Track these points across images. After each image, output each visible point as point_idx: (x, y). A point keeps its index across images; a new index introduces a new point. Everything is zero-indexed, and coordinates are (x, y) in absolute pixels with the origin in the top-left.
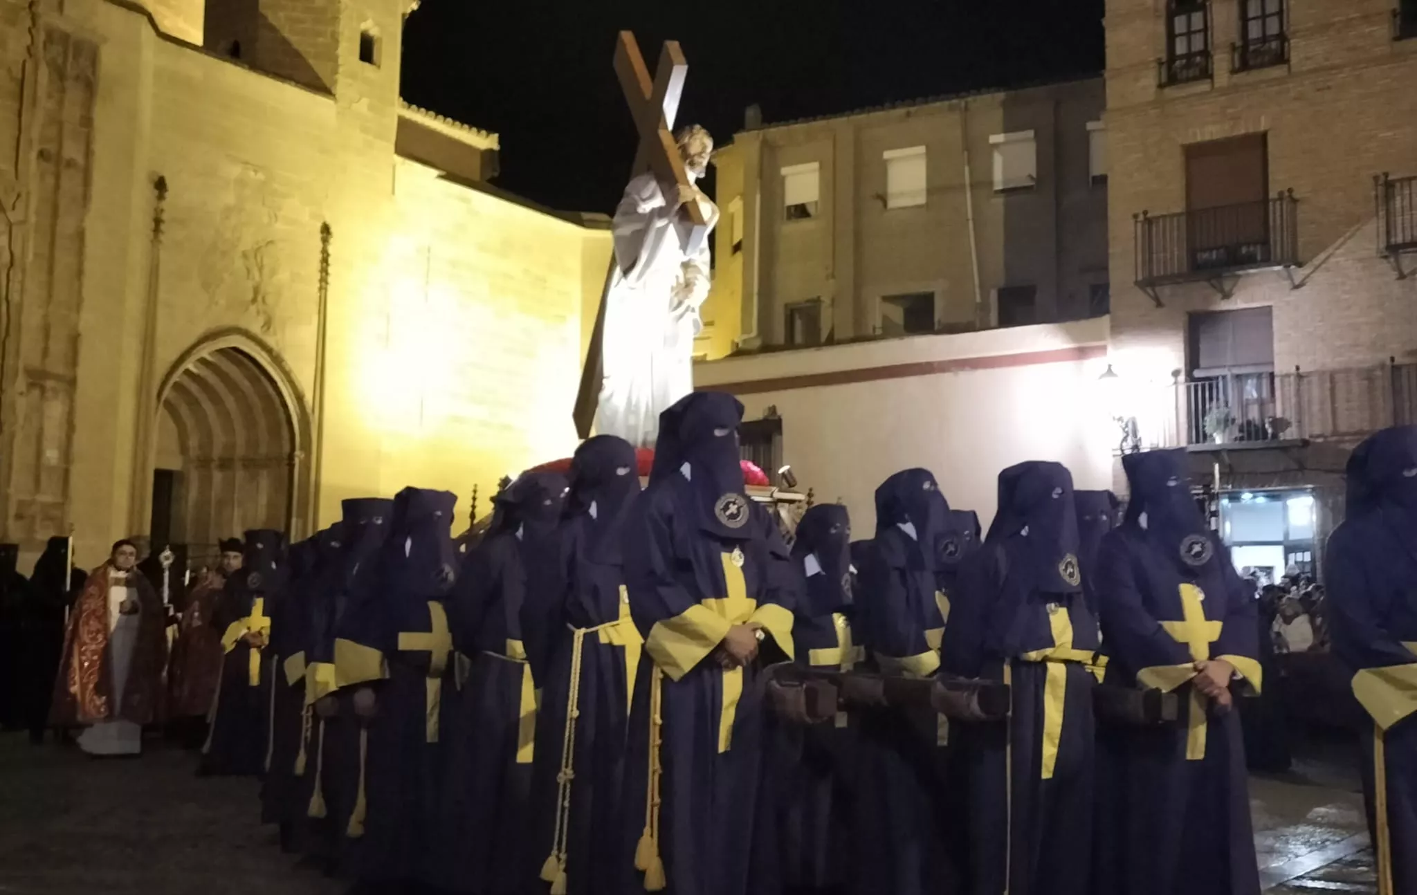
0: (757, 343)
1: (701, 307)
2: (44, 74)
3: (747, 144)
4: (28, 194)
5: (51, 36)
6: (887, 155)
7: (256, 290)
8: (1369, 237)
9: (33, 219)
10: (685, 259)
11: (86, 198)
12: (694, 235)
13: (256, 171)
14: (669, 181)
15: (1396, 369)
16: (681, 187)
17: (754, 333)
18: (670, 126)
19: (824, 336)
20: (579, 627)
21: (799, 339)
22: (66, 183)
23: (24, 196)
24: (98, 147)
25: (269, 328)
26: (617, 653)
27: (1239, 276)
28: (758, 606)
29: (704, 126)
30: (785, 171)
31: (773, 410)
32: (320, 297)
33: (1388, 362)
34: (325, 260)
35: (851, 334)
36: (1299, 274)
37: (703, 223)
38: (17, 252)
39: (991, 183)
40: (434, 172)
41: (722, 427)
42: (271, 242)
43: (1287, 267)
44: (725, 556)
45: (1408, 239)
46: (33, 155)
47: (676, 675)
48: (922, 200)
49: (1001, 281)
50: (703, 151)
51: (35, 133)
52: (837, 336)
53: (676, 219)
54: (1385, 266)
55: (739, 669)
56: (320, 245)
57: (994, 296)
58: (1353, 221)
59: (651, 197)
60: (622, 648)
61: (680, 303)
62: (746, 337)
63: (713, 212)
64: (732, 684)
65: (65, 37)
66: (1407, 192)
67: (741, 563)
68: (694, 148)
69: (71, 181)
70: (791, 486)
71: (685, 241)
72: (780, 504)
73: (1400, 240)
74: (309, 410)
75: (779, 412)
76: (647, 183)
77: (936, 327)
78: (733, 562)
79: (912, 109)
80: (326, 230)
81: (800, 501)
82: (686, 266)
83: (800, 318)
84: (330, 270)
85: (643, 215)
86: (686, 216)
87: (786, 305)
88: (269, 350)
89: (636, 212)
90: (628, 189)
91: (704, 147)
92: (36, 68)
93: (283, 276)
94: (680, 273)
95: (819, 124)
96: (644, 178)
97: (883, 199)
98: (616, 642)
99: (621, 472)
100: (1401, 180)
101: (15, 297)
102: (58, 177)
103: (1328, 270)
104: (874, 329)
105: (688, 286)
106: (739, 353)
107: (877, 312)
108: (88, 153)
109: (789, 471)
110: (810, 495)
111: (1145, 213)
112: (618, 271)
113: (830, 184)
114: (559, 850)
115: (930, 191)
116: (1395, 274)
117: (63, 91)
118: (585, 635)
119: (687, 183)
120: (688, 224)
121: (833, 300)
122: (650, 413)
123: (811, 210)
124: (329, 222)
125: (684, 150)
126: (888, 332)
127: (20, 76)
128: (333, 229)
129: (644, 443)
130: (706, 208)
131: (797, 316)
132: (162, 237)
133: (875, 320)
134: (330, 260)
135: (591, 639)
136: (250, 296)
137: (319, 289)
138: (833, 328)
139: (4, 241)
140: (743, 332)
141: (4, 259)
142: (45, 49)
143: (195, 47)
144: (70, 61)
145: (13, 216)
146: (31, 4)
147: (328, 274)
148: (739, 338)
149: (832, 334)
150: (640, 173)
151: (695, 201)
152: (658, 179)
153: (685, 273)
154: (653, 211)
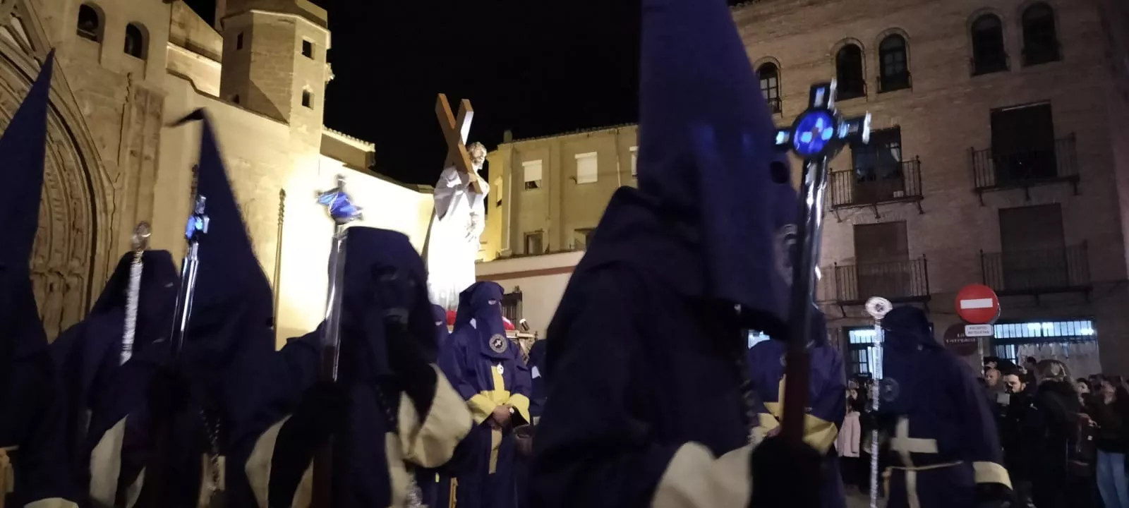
0: (510, 253)
1: (480, 236)
2: (134, 111)
3: (505, 150)
4: (124, 174)
5: (139, 92)
6: (577, 156)
9: (126, 186)
10: (472, 211)
11: (155, 175)
12: (476, 199)
13: (246, 162)
14: (463, 170)
15: (837, 268)
16: (470, 174)
17: (508, 247)
19: (544, 250)
21: (531, 251)
22: (144, 169)
23: (122, 174)
24: (162, 149)
28: (511, 395)
29: (482, 143)
30: (524, 164)
31: (517, 288)
32: (279, 229)
33: (834, 265)
34: (282, 209)
35: (557, 249)
37: (482, 193)
38: (117, 205)
39: (630, 171)
40: (342, 163)
41: (493, 299)
42: (253, 199)
44: (493, 368)
45: (842, 203)
46: (128, 153)
48: (595, 180)
50: (482, 156)
52: (551, 249)
53: (467, 191)
55: (500, 429)
56: (279, 201)
59: (454, 179)
61: (469, 234)
62: (503, 250)
63: (487, 187)
64: (496, 437)
65: (146, 92)
66: (842, 178)
67: (502, 372)
68: (477, 154)
69: (147, 167)
70: (526, 329)
71: (472, 201)
73: (839, 202)
75: (521, 289)
76: (452, 172)
78: (498, 371)
79: (591, 133)
80: (283, 193)
81: (531, 338)
82: (472, 214)
83: (532, 239)
84: (284, 214)
85: (450, 189)
86: (473, 189)
87: (525, 234)
89: (447, 187)
90: (442, 175)
91: (482, 153)
92: (130, 108)
93: (260, 217)
94: (469, 218)
95: (543, 140)
96: (450, 169)
97: (575, 179)
99: (438, 324)
100: (839, 172)
101: (115, 227)
102: (140, 165)
104: (571, 246)
105: (473, 225)
106: (499, 258)
107: (572, 237)
108: (157, 153)
109: (525, 322)
110: (536, 335)
112: (436, 218)
113: (547, 170)
115: (600, 175)
116: (836, 220)
117: (144, 120)
119: (473, 172)
120: (474, 193)
121: (549, 231)
123: (538, 184)
124: (284, 189)
125: (471, 155)
126: (578, 248)
127: (121, 112)
128: (286, 193)
129: (449, 307)
130: (483, 185)
131: (530, 239)
133: (571, 241)
134: (285, 209)
137: (279, 224)
138: (549, 245)
139: (109, 198)
140: (502, 248)
141: (111, 207)
142: (135, 98)
143: (215, 98)
144: (148, 104)
145: (116, 185)
146: (129, 74)
147: (283, 216)
148: (500, 250)
149: (548, 248)
150: (449, 167)
151: (477, 182)
152: (458, 170)
153: (471, 218)
154: (455, 186)
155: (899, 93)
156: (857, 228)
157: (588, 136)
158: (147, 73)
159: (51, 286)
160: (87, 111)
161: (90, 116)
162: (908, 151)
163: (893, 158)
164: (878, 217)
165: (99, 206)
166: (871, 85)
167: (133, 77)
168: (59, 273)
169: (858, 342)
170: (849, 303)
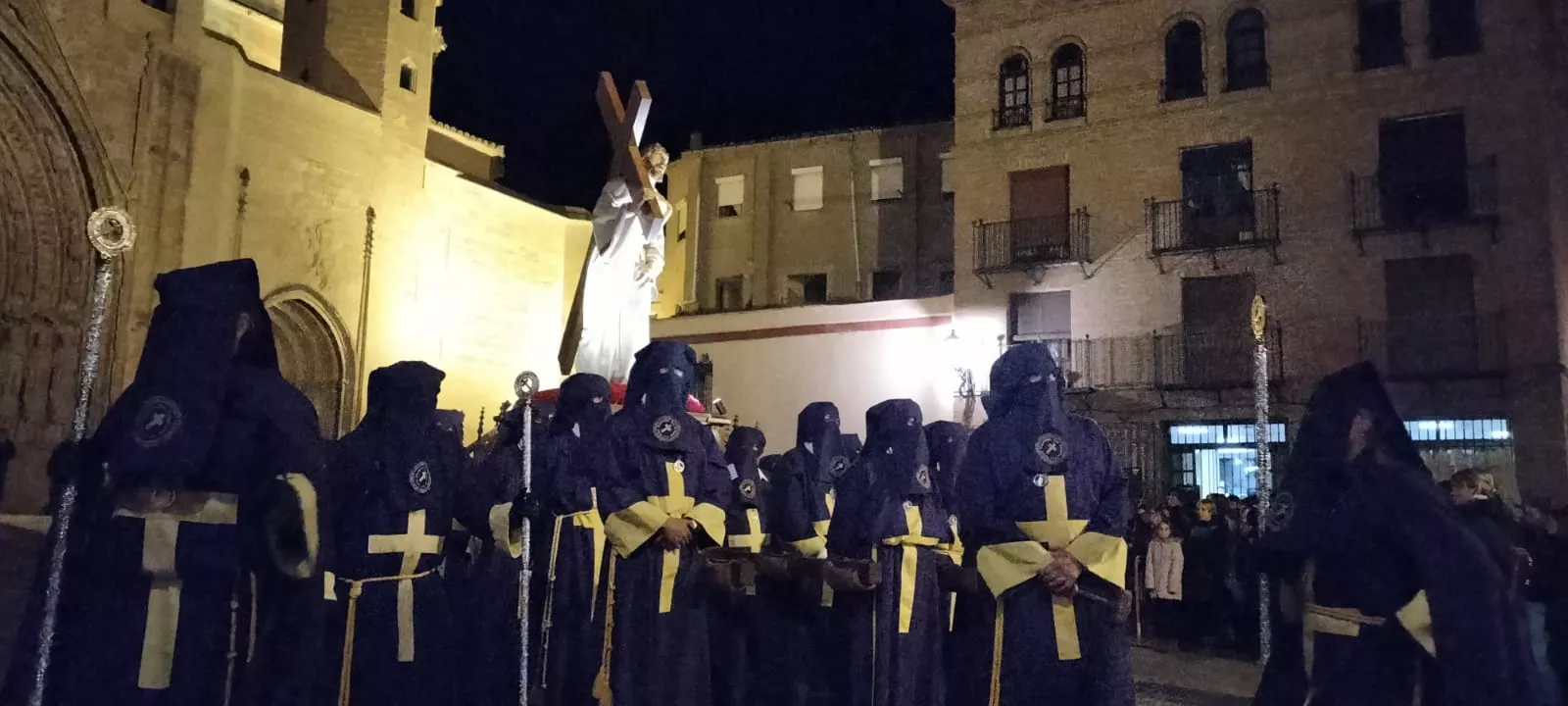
0: (695, 307)
1: (658, 278)
2: (157, 89)
3: (692, 160)
4: (142, 178)
5: (163, 58)
6: (794, 172)
7: (316, 257)
8: (1141, 243)
9: (145, 197)
10: (647, 243)
11: (187, 183)
12: (654, 225)
13: (319, 167)
14: (636, 185)
15: (1157, 338)
16: (645, 189)
17: (693, 300)
18: (638, 144)
19: (745, 301)
20: (559, 514)
21: (726, 305)
22: (171, 172)
23: (138, 180)
24: (198, 144)
25: (325, 284)
26: (586, 534)
27: (1047, 269)
28: (696, 504)
29: (663, 146)
30: (718, 181)
31: (706, 357)
32: (366, 263)
33: (1152, 334)
34: (369, 236)
35: (765, 303)
36: (1090, 268)
37: (662, 217)
39: (870, 195)
40: (456, 173)
42: (327, 221)
43: (1081, 263)
44: (668, 465)
45: (1167, 246)
46: (147, 148)
47: (627, 553)
48: (819, 205)
49: (875, 266)
50: (662, 163)
51: (148, 133)
52: (754, 304)
53: (641, 212)
54: (1151, 265)
55: (678, 551)
56: (366, 223)
57: (870, 277)
58: (1130, 231)
59: (622, 196)
60: (592, 530)
61: (642, 275)
62: (686, 302)
63: (669, 209)
64: (671, 561)
65: (174, 60)
66: (1167, 212)
67: (682, 469)
68: (654, 162)
69: (175, 170)
70: (721, 413)
71: (647, 229)
72: (713, 427)
73: (1162, 246)
74: (354, 348)
75: (711, 358)
76: (620, 185)
77: (828, 299)
78: (675, 470)
79: (815, 139)
80: (371, 212)
81: (728, 425)
82: (647, 248)
83: (728, 290)
84: (373, 243)
85: (616, 209)
86: (648, 210)
87: (718, 280)
88: (325, 304)
89: (610, 207)
90: (604, 189)
91: (663, 161)
92: (150, 84)
93: (337, 247)
94: (642, 252)
95: (745, 148)
96: (618, 180)
97: (791, 204)
98: (587, 525)
99: (596, 400)
100: (1164, 203)
102: (165, 167)
103: (1110, 265)
105: (648, 262)
106: (681, 314)
107: (785, 286)
108: (189, 150)
109: (720, 402)
111: (981, 221)
112: (596, 250)
113: (752, 195)
115: (825, 199)
116: (1158, 271)
117: (170, 101)
118: (563, 519)
119: (649, 186)
120: (649, 217)
121: (752, 277)
122: (617, 357)
123: (737, 209)
124: (373, 206)
125: (648, 162)
126: (792, 302)
127: (137, 89)
128: (376, 212)
129: (613, 378)
130: (663, 205)
131: (725, 288)
132: (246, 215)
133: (783, 293)
134: (374, 235)
135: (567, 523)
136: (311, 261)
137: (365, 257)
138: (752, 297)
140: (685, 300)
142: (158, 68)
143: (274, 73)
144: (177, 80)
145: (130, 195)
146: (148, 35)
147: (371, 246)
148: (681, 303)
149: (751, 302)
150: (615, 178)
151: (655, 200)
153: (646, 253)
154: (623, 206)
155: (1252, 92)
156: (1188, 284)
157: (811, 142)
158: (175, 33)
159: (37, 336)
160: (87, 85)
161: (92, 93)
162: (1264, 173)
163: (1240, 184)
164: (1216, 268)
166: (1214, 82)
167: (154, 39)
168: (47, 320)
169: (1182, 442)
170: (1170, 388)
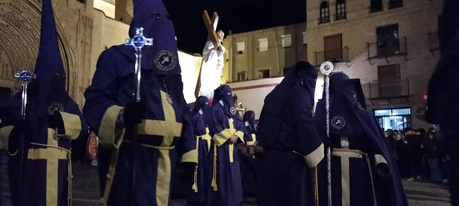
0: (232, 81)
2: (82, 24)
3: (230, 38)
4: (79, 50)
5: (83, 16)
6: (259, 40)
8: (364, 56)
9: (80, 55)
10: (218, 59)
11: (91, 50)
12: (221, 54)
14: (215, 42)
15: (370, 84)
16: (218, 43)
17: (231, 78)
18: (215, 30)
19: (246, 79)
20: (197, 136)
21: (241, 79)
23: (78, 51)
24: (93, 40)
26: (206, 141)
27: (336, 65)
28: (236, 131)
30: (237, 44)
31: (235, 95)
33: (368, 83)
35: (252, 79)
36: (349, 64)
37: (222, 51)
38: (77, 63)
39: (281, 46)
41: (229, 92)
43: (346, 63)
44: (229, 120)
45: (373, 56)
46: (80, 42)
47: (219, 145)
48: (267, 50)
49: (284, 67)
51: (80, 37)
52: (249, 79)
53: (216, 50)
54: (368, 63)
55: (233, 144)
57: (282, 71)
58: (361, 53)
59: (211, 46)
60: (207, 140)
61: (217, 68)
63: (224, 49)
64: (231, 147)
65: (86, 17)
66: (372, 46)
68: (220, 35)
69: (88, 47)
70: (241, 107)
71: (219, 55)
73: (371, 56)
75: (237, 95)
76: (210, 43)
77: (270, 77)
78: (231, 121)
79: (265, 30)
81: (243, 111)
82: (218, 61)
83: (241, 75)
85: (210, 50)
86: (219, 49)
87: (238, 73)
89: (208, 49)
90: (206, 44)
91: (222, 35)
92: (80, 23)
95: (245, 34)
96: (210, 41)
97: (258, 50)
98: (206, 139)
100: (371, 43)
101: (76, 71)
102: (85, 47)
103: (355, 63)
104: (257, 77)
105: (219, 65)
106: (228, 82)
107: (257, 74)
108: (91, 42)
109: (241, 104)
110: (246, 109)
111: (315, 51)
112: (204, 61)
113: (247, 47)
114: (196, 183)
115: (269, 48)
116: (370, 64)
117: (86, 28)
119: (219, 42)
120: (219, 51)
121: (248, 71)
122: (211, 92)
123: (243, 52)
125: (218, 36)
126: (259, 78)
127: (77, 25)
130: (223, 48)
131: (240, 75)
135: (200, 138)
139: (74, 60)
140: (229, 78)
141: (74, 64)
142: (82, 19)
143: (113, 19)
144: (87, 22)
145: (76, 55)
146: (79, 10)
148: (228, 80)
149: (248, 78)
150: (209, 41)
151: (220, 47)
152: (213, 42)
153: (218, 62)
154: (212, 49)
155: (397, 9)
156: (379, 67)
157: (264, 31)
158: (86, 9)
160: (63, 25)
161: (65, 27)
162: (402, 33)
163: (395, 37)
164: (388, 62)
165: (70, 63)
166: (386, 7)
167: (81, 11)
169: (378, 115)
170: (375, 99)
